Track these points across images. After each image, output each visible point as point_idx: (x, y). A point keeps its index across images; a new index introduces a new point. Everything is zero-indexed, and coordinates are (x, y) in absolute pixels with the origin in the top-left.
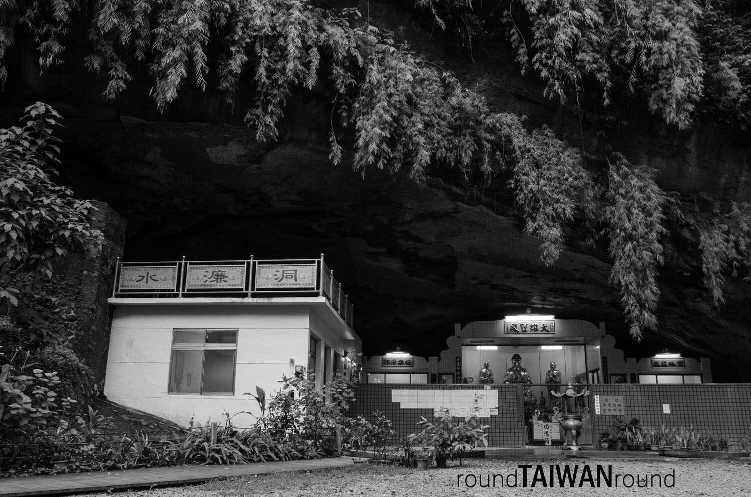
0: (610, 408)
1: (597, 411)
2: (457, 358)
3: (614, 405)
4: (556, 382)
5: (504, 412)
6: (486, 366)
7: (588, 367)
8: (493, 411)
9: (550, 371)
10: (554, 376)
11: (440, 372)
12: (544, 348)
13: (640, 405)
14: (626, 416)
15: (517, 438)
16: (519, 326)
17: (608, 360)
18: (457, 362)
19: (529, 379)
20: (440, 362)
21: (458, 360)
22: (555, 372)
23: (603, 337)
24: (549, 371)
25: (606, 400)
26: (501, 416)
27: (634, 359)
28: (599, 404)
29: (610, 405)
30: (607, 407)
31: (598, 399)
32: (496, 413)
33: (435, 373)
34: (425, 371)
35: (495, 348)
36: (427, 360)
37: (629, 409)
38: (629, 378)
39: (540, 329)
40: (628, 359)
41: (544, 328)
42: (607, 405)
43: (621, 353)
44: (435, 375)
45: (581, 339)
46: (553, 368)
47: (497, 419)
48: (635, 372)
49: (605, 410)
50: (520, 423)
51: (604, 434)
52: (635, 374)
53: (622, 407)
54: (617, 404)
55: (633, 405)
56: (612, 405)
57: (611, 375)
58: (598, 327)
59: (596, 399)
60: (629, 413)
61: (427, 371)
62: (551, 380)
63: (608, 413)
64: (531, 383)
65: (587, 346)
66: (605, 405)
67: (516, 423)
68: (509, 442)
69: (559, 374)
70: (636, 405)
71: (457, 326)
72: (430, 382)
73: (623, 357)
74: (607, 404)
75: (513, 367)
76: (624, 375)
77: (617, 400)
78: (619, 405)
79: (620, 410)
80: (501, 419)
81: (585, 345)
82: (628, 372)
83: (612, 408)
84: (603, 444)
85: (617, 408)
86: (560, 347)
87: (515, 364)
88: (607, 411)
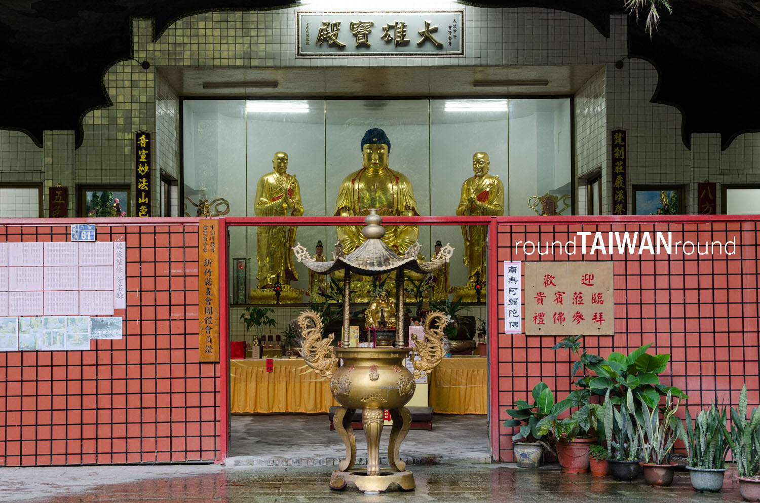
0: (559, 308)
1: (508, 319)
2: (138, 136)
3: (578, 298)
4: (485, 211)
5: (148, 327)
6: (281, 166)
7: (579, 164)
8: (101, 326)
9: (472, 179)
10: (484, 196)
11: (83, 181)
12: (452, 107)
13: (677, 296)
14: (620, 340)
15: (193, 429)
16: (345, 29)
17: (631, 140)
18: (139, 148)
19: (411, 203)
20: (82, 149)
21: (143, 141)
22: (487, 181)
23: (619, 65)
24: (469, 181)
25: (549, 280)
26: (134, 342)
27: (715, 138)
28: (518, 295)
29: (559, 298)
30: (550, 307)
31: (517, 275)
32: (117, 334)
33: (64, 184)
34: (29, 178)
35: (301, 107)
36: (39, 142)
37: (634, 311)
38: (692, 199)
39: (413, 38)
40: (695, 138)
41: (428, 36)
42: (550, 300)
43: (673, 116)
44: (65, 190)
45: (558, 76)
46: (481, 170)
47: (119, 357)
48: (712, 179)
49: (539, 318)
50: (208, 370)
51: (526, 412)
52: (713, 186)
53: (608, 308)
54: (587, 293)
55: (648, 296)
56: (568, 298)
57: (636, 188)
58: (605, 30)
59: (507, 275)
60: (634, 326)
61: (36, 178)
62: (472, 208)
63: (550, 328)
64: (415, 214)
65: (578, 100)
66: (540, 298)
67: (193, 371)
68: (164, 444)
69: (497, 189)
70: (663, 297)
71: (141, 27)
72: (46, 212)
73: (679, 132)
74: (550, 292)
75: (365, 169)
76: (681, 189)
77: (588, 280)
78: (597, 299)
79: (598, 318)
80: (134, 357)
81: (572, 96)
82: (692, 177)
83: (569, 309)
84: (519, 450)
85: (588, 309)
86: (500, 106)
87: (370, 159)
88: (548, 319)
